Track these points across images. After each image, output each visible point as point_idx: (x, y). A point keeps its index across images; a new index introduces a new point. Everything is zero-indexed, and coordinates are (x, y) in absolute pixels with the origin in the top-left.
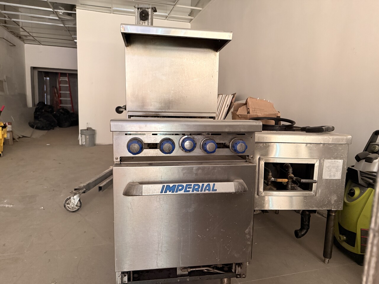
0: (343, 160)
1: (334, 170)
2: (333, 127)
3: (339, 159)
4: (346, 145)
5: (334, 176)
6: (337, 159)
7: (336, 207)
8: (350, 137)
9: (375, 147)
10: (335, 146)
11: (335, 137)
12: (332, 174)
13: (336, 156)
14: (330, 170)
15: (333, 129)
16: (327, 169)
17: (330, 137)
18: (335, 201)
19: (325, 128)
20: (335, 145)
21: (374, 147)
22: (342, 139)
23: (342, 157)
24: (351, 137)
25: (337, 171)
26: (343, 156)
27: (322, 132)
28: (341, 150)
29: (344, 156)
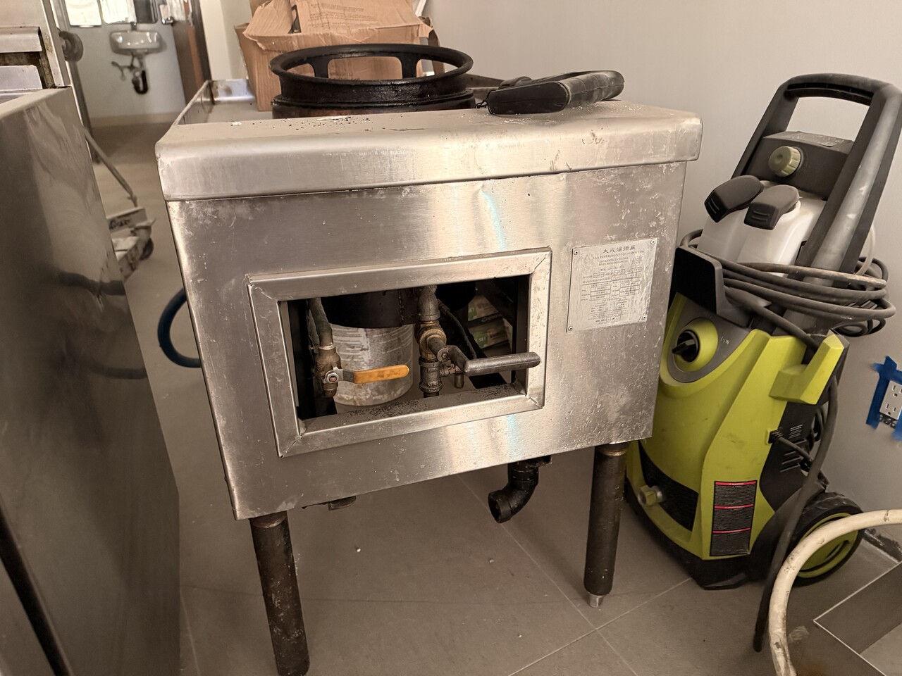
0: (656, 240)
1: (616, 288)
2: (618, 77)
3: (641, 238)
4: (672, 165)
5: (620, 311)
6: (634, 238)
7: (626, 431)
8: (695, 126)
9: (785, 157)
10: (621, 176)
11: (624, 131)
12: (610, 306)
13: (625, 226)
14: (603, 292)
15: (614, 87)
16: (588, 289)
17: (599, 134)
18: (623, 411)
19: (575, 87)
20: (621, 171)
21: (780, 156)
22: (657, 140)
23: (654, 224)
24: (695, 122)
25: (631, 290)
26: (658, 220)
27: (559, 109)
28: (650, 193)
29: (662, 218)
